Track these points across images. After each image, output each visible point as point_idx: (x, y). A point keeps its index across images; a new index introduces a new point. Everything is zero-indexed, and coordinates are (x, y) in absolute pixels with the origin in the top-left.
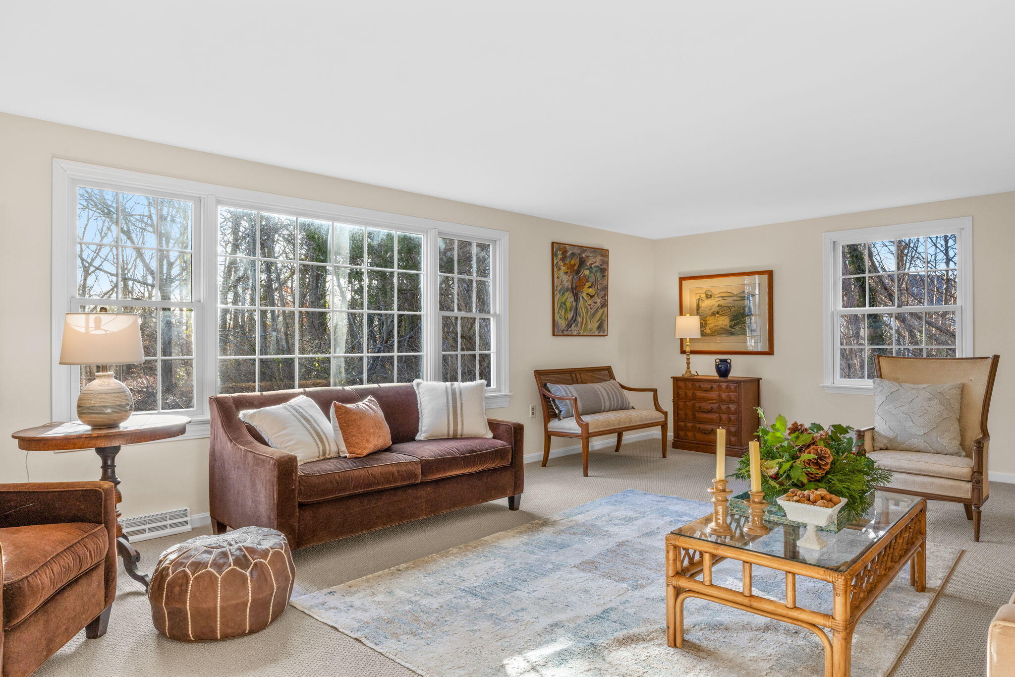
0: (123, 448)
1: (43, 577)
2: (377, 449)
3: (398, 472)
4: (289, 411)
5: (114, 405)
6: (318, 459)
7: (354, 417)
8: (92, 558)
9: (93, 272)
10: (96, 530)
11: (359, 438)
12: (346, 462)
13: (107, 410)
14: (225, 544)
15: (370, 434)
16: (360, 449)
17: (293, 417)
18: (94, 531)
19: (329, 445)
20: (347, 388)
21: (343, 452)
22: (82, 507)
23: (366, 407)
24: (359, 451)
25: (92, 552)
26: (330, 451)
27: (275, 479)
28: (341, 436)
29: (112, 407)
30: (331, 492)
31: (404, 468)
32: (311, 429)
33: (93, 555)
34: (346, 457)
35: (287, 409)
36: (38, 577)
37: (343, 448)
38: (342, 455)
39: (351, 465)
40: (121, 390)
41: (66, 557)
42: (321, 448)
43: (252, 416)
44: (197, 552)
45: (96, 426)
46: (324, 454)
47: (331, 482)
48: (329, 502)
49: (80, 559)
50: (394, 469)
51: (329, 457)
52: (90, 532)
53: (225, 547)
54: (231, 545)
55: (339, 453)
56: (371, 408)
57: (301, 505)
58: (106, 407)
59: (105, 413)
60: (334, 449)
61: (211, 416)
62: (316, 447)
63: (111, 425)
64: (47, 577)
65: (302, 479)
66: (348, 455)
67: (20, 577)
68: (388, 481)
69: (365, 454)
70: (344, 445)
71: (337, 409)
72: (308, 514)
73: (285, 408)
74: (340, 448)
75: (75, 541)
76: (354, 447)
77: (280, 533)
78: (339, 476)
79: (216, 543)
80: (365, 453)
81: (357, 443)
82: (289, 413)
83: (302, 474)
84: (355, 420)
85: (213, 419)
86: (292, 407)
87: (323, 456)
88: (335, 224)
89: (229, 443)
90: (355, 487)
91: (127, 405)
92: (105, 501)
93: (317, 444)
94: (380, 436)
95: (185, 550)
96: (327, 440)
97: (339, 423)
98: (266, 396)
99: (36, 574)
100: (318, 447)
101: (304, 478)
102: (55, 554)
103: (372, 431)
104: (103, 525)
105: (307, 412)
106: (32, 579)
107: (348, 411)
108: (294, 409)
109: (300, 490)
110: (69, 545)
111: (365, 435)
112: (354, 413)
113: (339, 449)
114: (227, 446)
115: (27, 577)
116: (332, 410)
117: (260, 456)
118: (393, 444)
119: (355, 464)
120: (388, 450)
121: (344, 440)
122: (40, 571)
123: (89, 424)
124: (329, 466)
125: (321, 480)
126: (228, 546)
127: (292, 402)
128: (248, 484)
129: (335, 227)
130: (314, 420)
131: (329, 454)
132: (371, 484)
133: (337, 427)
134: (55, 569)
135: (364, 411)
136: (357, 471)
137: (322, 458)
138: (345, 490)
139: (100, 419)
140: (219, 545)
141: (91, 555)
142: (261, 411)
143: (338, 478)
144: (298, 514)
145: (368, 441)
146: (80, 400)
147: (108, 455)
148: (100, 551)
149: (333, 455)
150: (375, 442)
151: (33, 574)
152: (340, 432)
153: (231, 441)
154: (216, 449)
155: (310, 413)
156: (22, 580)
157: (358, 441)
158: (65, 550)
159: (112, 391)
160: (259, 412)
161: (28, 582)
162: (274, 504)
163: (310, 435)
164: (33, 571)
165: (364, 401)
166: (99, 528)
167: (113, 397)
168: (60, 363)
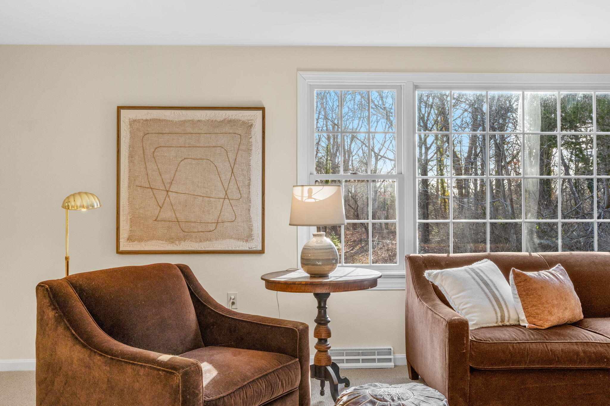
0: (332, 294)
1: (237, 398)
2: (562, 322)
3: (584, 352)
4: (470, 274)
5: (325, 259)
6: (496, 325)
7: (535, 286)
8: (283, 387)
9: (380, 159)
10: (289, 363)
11: (539, 309)
12: (523, 333)
13: (319, 262)
14: (388, 398)
15: (553, 306)
16: (540, 320)
17: (472, 280)
18: (288, 364)
19: (508, 311)
20: (534, 254)
21: (523, 321)
22: (285, 341)
23: (551, 276)
24: (540, 323)
25: (284, 382)
26: (509, 317)
27: (447, 341)
28: (520, 304)
29: (322, 260)
30: (503, 362)
31: (593, 349)
32: (490, 294)
33: (285, 385)
34: (525, 327)
35: (468, 272)
36: (233, 398)
37: (523, 317)
38: (522, 324)
39: (528, 337)
40: (330, 247)
41: (260, 383)
42: (499, 315)
43: (436, 276)
44: (364, 400)
45: (313, 275)
46: (503, 320)
47: (504, 352)
48: (503, 371)
49: (272, 386)
50: (580, 348)
51: (508, 324)
52: (285, 365)
53: (386, 401)
54: (393, 400)
55: (519, 321)
56: (557, 278)
57: (472, 370)
58: (319, 260)
59: (317, 265)
60: (513, 316)
61: (406, 272)
62: (494, 312)
63: (322, 275)
64: (240, 399)
65: (473, 344)
66: (527, 325)
67: (218, 396)
68: (572, 361)
69: (546, 327)
70: (524, 314)
71: (516, 276)
72: (479, 380)
73: (466, 270)
74: (520, 316)
75: (271, 371)
76: (534, 317)
77: (443, 397)
78: (513, 347)
79: (381, 395)
80: (547, 325)
81: (537, 314)
82: (469, 276)
83: (474, 339)
84: (535, 289)
85: (407, 275)
86: (473, 270)
87: (501, 322)
88: (526, 93)
89: (416, 298)
90: (532, 362)
91: (333, 259)
92: (300, 339)
93: (495, 310)
94: (566, 308)
95: (357, 395)
96: (507, 306)
97: (518, 291)
98: (452, 258)
99: (233, 395)
100: (496, 313)
101: (475, 343)
102: (251, 380)
103: (555, 302)
104: (297, 359)
105: (487, 277)
106: (228, 399)
107: (527, 279)
108: (475, 273)
109: (471, 356)
110: (265, 373)
111: (547, 306)
112: (535, 282)
113: (519, 318)
114: (415, 301)
115: (224, 397)
116: (511, 276)
117: (437, 316)
118: (585, 317)
119: (532, 337)
120: (578, 324)
121: (524, 309)
122: (235, 393)
123: (308, 272)
124: (504, 334)
125: (493, 349)
126: (390, 401)
127: (475, 265)
128: (428, 339)
129: (525, 95)
130: (494, 285)
131: (508, 321)
132: (550, 362)
133: (516, 294)
134: (248, 393)
135: (547, 281)
136: (534, 344)
137: (500, 324)
138: (519, 363)
139: (316, 269)
140: (383, 398)
141: (282, 384)
142: (443, 272)
143: (511, 348)
144: (469, 378)
145: (550, 313)
146: (303, 253)
147: (322, 299)
148: (291, 382)
149: (512, 322)
150: (560, 315)
151: (230, 394)
152: (519, 300)
153: (418, 297)
154: (409, 302)
155: (491, 277)
156: (219, 399)
157: (539, 312)
158: (260, 378)
159: (324, 248)
160: (442, 272)
161: (224, 401)
162: (446, 364)
163: (487, 300)
164: (230, 392)
165: (551, 270)
166: (293, 361)
167: (322, 253)
168: (290, 225)
